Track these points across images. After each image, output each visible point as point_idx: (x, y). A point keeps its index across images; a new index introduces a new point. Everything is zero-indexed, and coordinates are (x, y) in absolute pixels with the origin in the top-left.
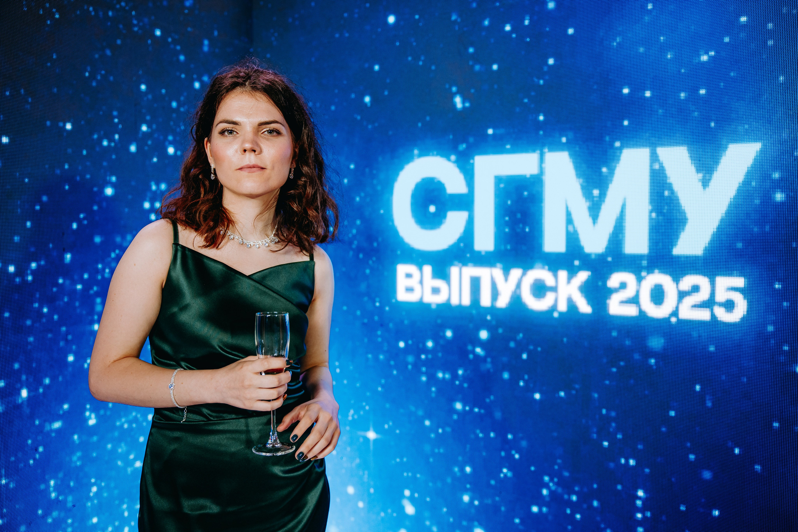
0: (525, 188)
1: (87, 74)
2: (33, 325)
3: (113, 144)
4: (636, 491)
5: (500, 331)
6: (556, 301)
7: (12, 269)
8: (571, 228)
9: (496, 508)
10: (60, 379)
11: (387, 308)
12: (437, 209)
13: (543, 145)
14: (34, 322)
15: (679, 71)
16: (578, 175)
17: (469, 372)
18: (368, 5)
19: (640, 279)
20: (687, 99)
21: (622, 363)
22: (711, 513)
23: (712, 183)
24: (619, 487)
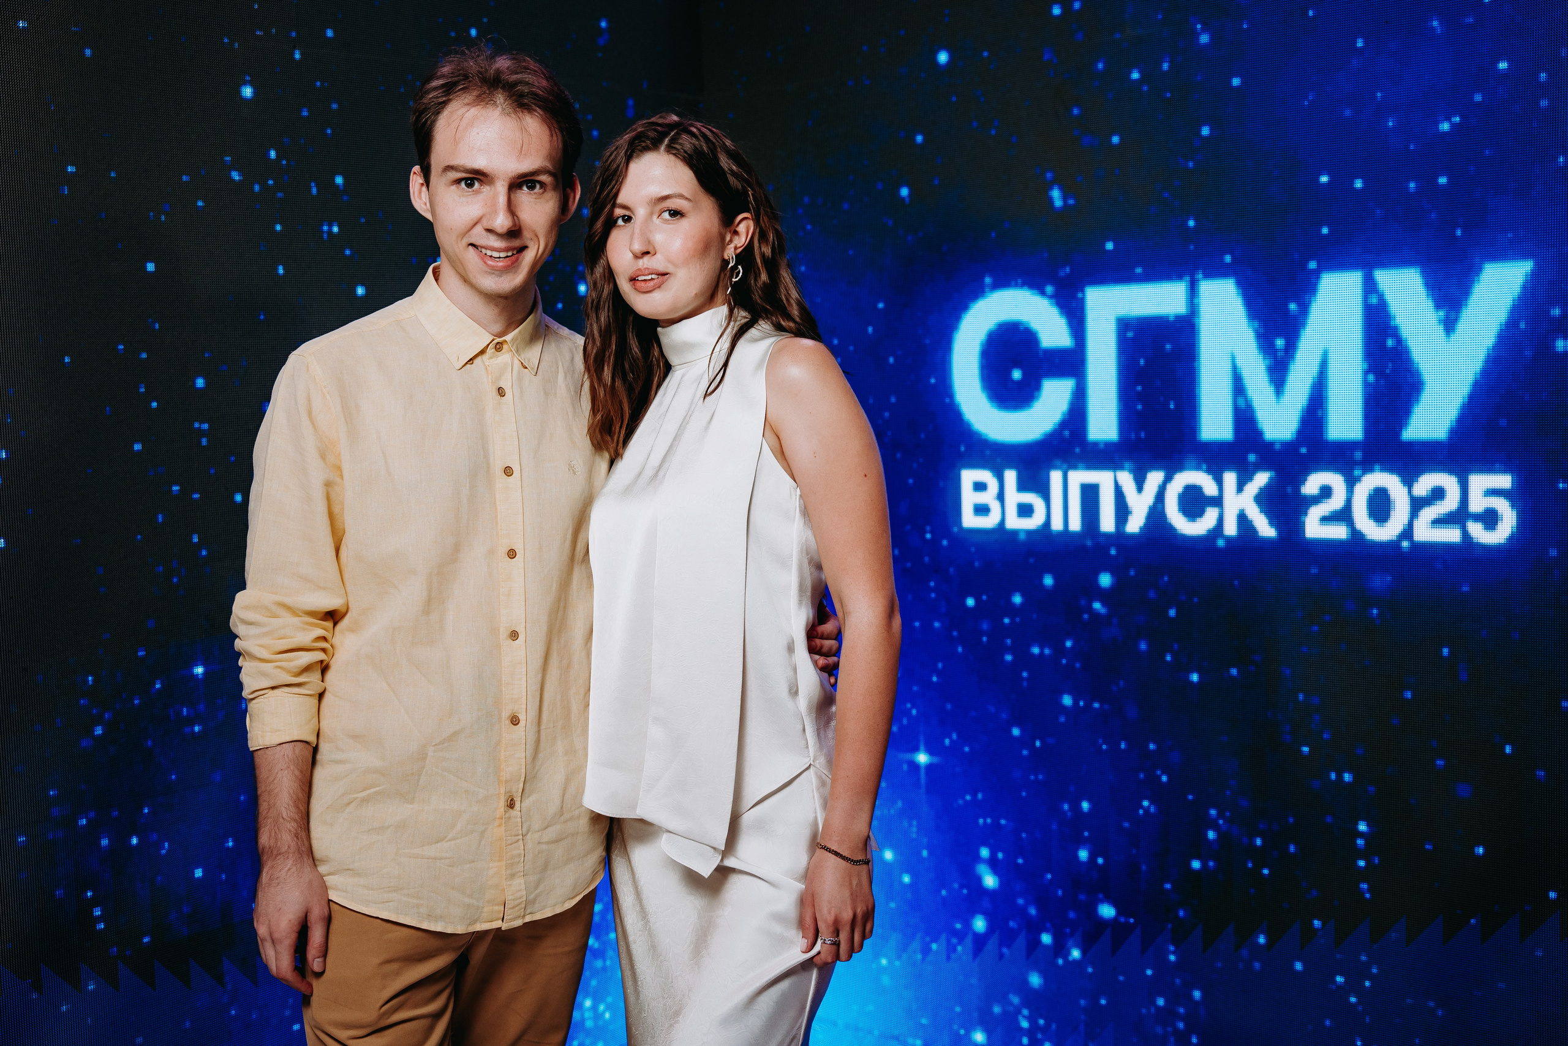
6: (1221, 520)
8: (1241, 402)
11: (945, 543)
13: (1195, 269)
15: (1406, 148)
16: (1251, 318)
18: (902, 33)
21: (1327, 618)
23: (1462, 326)
24: (1329, 819)
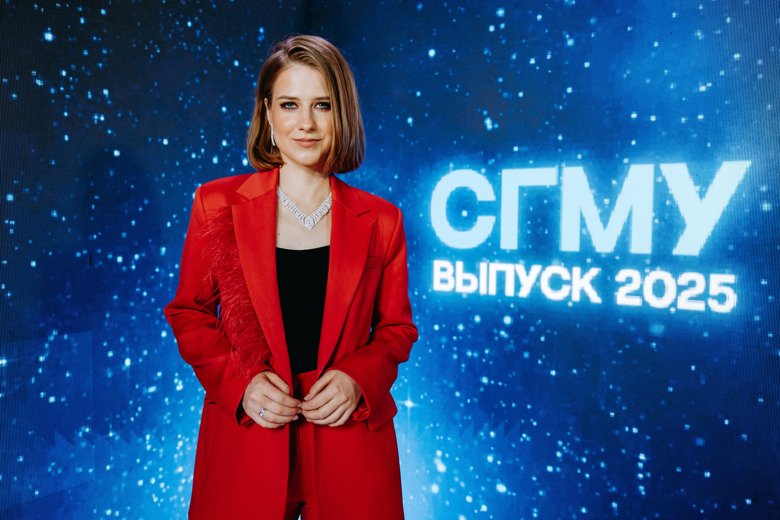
0: (545, 197)
1: (180, 99)
2: (135, 306)
3: (200, 157)
4: (638, 455)
5: (522, 317)
6: (571, 292)
7: (120, 259)
8: (584, 231)
9: (516, 468)
10: (156, 351)
11: (424, 297)
12: (468, 213)
13: (562, 161)
14: (136, 304)
15: (681, 100)
16: (591, 187)
17: (494, 351)
18: (412, 41)
19: (644, 275)
20: (687, 124)
21: (627, 346)
22: (703, 475)
23: (708, 195)
24: (624, 451)
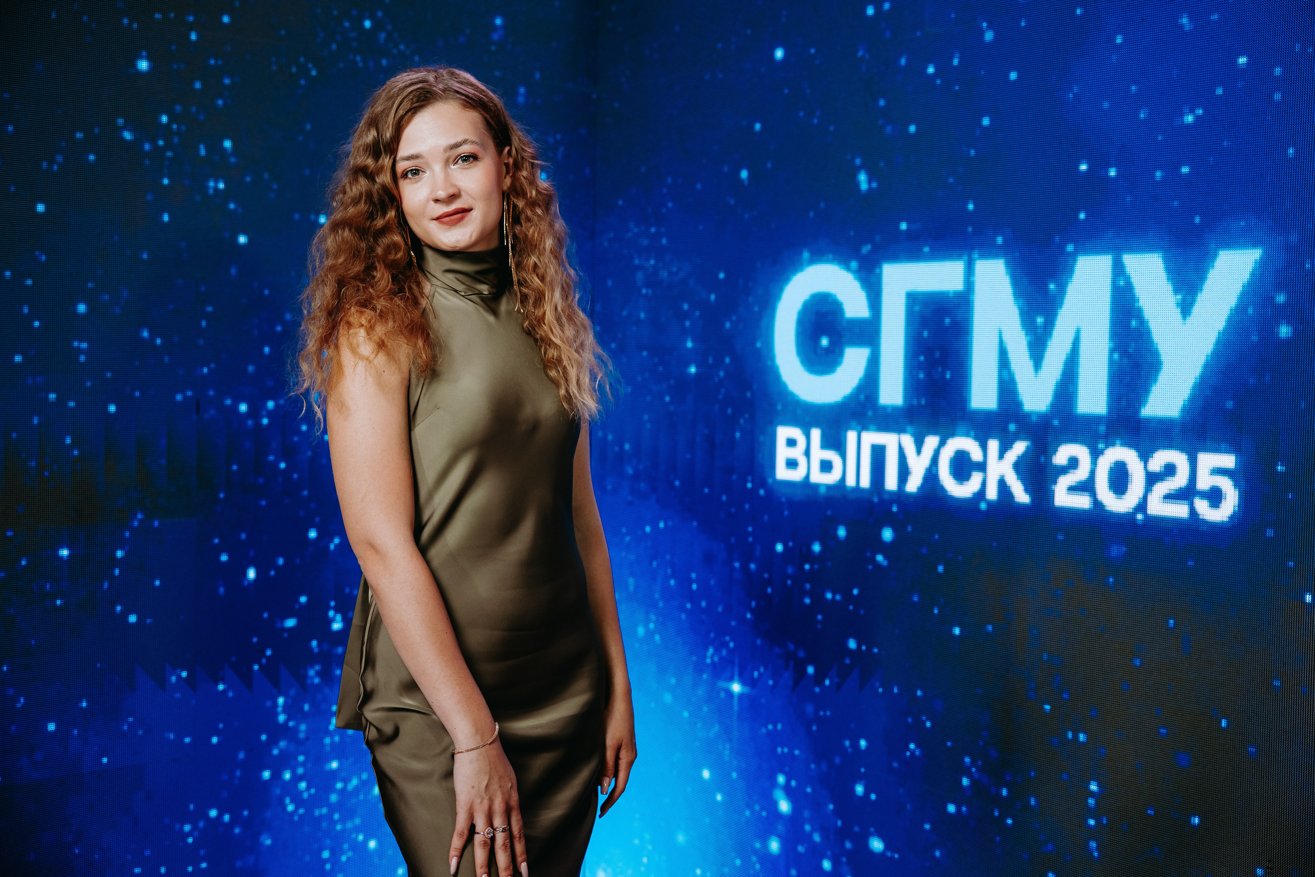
0: (947, 312)
2: (265, 484)
4: (1088, 783)
5: (909, 529)
6: (984, 484)
7: (243, 408)
8: (1005, 374)
9: (899, 806)
10: (298, 561)
11: (762, 492)
12: (831, 342)
13: (973, 249)
14: (267, 481)
15: (1155, 139)
16: (1016, 295)
17: (865, 591)
18: (749, 32)
19: (1096, 454)
20: (1163, 182)
22: (1188, 821)
23: (1196, 309)
